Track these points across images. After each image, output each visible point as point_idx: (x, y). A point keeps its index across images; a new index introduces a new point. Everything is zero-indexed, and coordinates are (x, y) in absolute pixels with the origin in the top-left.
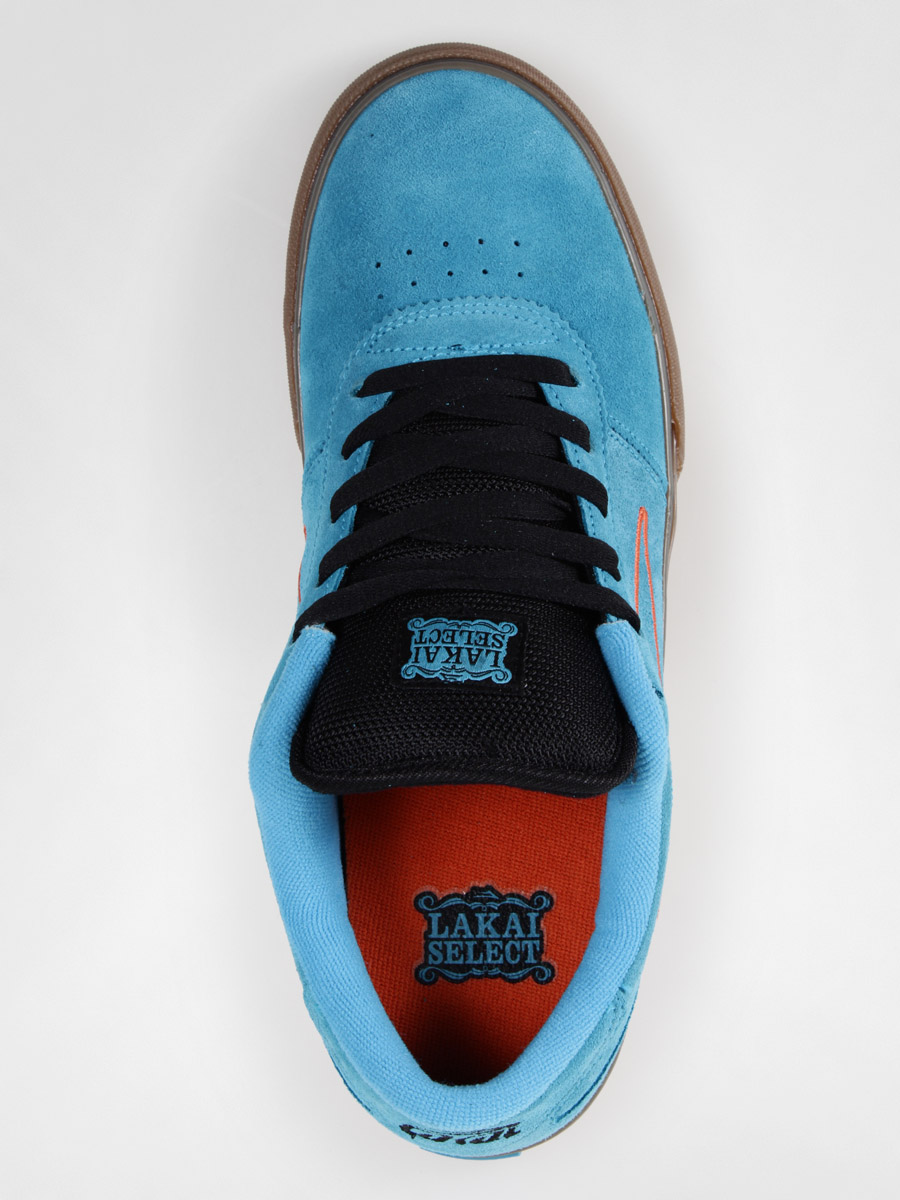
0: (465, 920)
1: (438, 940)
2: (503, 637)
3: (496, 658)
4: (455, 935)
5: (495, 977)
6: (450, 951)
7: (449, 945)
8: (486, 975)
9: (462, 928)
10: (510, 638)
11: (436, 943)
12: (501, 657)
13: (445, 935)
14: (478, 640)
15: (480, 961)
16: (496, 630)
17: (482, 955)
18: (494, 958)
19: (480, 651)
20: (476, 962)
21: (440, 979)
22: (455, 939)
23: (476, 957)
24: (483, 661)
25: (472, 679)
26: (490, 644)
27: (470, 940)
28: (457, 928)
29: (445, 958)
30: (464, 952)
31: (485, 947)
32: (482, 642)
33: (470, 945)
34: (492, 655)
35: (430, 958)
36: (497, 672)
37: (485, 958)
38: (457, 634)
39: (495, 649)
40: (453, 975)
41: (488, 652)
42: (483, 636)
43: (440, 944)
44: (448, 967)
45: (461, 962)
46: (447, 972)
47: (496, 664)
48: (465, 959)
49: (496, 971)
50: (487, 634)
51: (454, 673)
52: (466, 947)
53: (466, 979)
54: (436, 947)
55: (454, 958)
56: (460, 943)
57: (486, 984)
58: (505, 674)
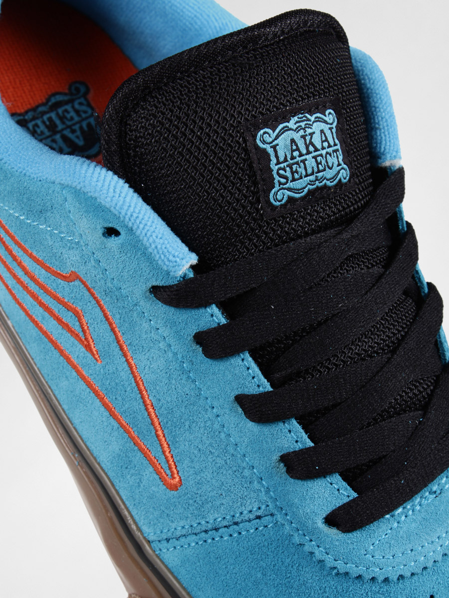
0: (77, 141)
1: (87, 118)
2: (280, 183)
3: (277, 157)
4: (77, 127)
5: (27, 112)
6: (73, 114)
7: (76, 119)
8: (34, 109)
9: (75, 134)
10: (274, 187)
11: (87, 115)
12: (274, 160)
13: (84, 124)
14: (298, 169)
15: (45, 117)
16: (289, 189)
17: (48, 123)
18: (36, 125)
19: (293, 158)
20: (48, 116)
21: (67, 91)
22: (74, 125)
23: (50, 119)
24: (286, 146)
25: (286, 124)
26: (288, 169)
27: (63, 130)
28: (78, 133)
29: (73, 107)
30: (62, 118)
31: (49, 130)
32: (294, 167)
33: (60, 126)
34: (282, 159)
35: (85, 102)
36: (271, 140)
37: (44, 122)
38: (316, 170)
39: (282, 165)
40: (59, 98)
41: (286, 160)
42: (296, 176)
43: (84, 115)
44: (67, 103)
45: (60, 111)
46: (66, 98)
47: (274, 148)
48: (58, 114)
49: (29, 116)
50: (294, 180)
51: (301, 124)
52: (63, 123)
53: (48, 100)
54: (85, 112)
55: (66, 111)
56: (69, 123)
57: (30, 104)
58: (264, 142)
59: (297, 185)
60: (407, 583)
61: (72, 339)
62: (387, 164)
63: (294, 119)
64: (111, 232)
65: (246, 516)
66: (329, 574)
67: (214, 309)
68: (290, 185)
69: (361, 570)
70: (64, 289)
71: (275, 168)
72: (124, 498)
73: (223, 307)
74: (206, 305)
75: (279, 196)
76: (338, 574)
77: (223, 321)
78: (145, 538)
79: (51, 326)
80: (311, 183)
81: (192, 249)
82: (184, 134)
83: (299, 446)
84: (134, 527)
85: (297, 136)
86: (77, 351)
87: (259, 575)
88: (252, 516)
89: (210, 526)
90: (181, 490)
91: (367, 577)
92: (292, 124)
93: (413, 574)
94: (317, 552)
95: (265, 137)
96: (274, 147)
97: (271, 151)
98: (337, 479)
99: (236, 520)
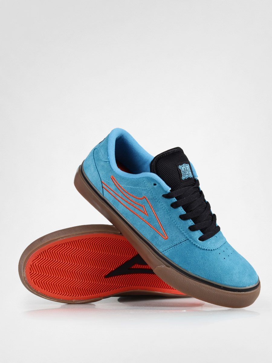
10: (182, 176)
14: (186, 173)
26: (184, 173)
38: (188, 174)
41: (184, 171)
59: (186, 176)
60: (215, 251)
61: (141, 213)
62: (196, 178)
63: (184, 164)
64: (155, 185)
65: (183, 241)
66: (201, 250)
67: (174, 198)
68: (185, 176)
69: (207, 248)
70: (140, 202)
71: (182, 173)
72: (154, 245)
73: (176, 198)
74: (173, 198)
75: (183, 178)
76: (202, 249)
77: (176, 201)
78: (160, 252)
79: (137, 211)
80: (188, 176)
81: (170, 187)
82: (163, 167)
83: (192, 225)
84: (157, 251)
85: (185, 167)
86: (142, 215)
87: (187, 252)
88: (184, 241)
89: (175, 244)
90: (168, 239)
91: (208, 249)
92: (184, 165)
93: (216, 249)
94: (198, 245)
95: (180, 167)
96: (182, 169)
97: (181, 169)
98: (199, 231)
99: (181, 242)
